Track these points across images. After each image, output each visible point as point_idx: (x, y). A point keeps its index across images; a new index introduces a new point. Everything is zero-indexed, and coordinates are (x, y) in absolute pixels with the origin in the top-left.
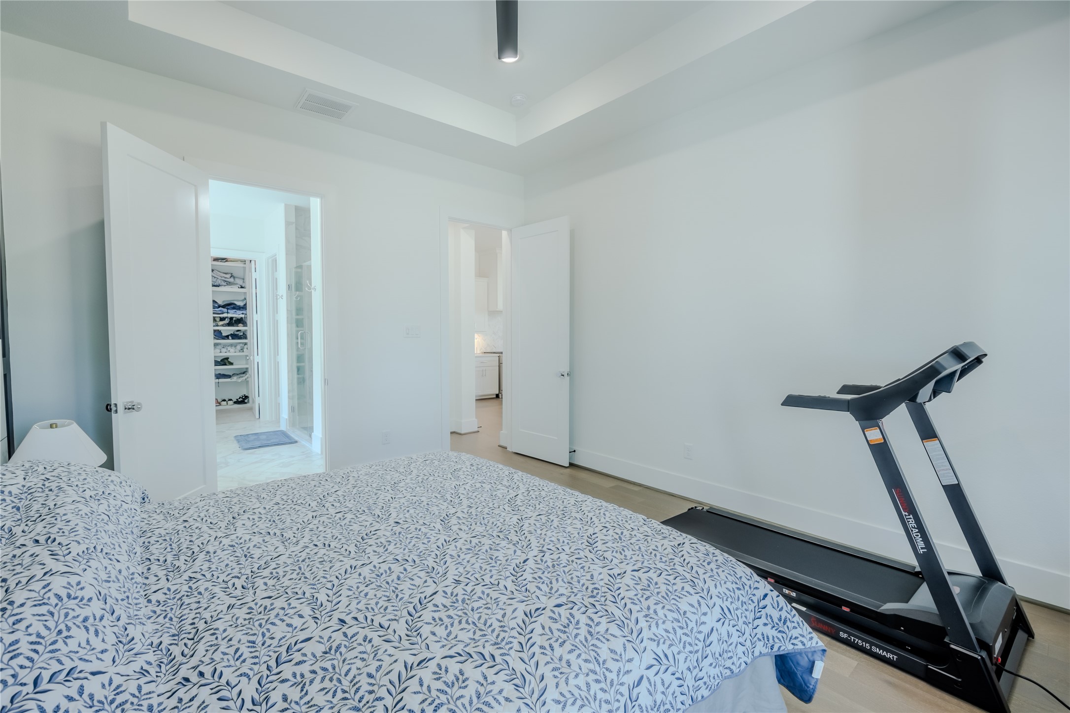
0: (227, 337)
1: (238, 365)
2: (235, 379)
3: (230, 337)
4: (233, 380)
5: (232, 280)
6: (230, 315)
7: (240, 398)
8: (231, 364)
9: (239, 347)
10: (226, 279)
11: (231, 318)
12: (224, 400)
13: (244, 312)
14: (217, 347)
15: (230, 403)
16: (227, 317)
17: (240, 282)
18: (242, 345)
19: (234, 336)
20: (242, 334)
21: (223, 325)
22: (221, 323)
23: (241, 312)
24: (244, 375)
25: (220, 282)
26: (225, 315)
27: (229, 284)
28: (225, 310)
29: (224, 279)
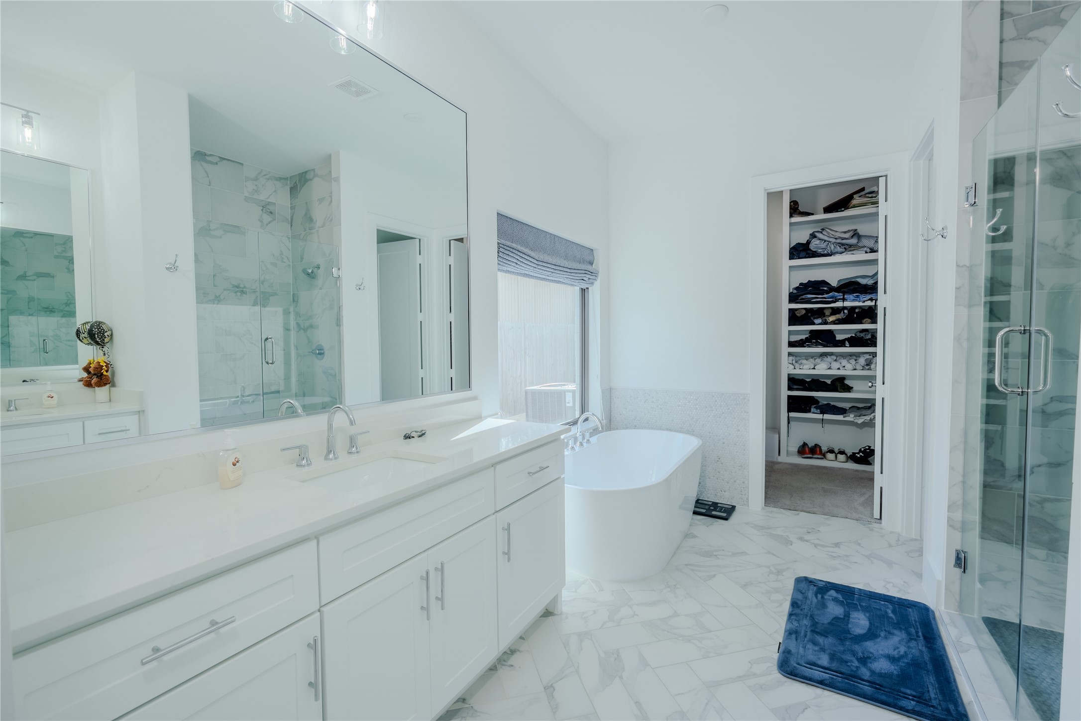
0: (841, 343)
1: (859, 392)
2: (851, 417)
3: (847, 344)
4: (847, 419)
5: (854, 241)
6: (847, 304)
7: (860, 451)
8: (849, 389)
9: (862, 361)
10: (844, 241)
11: (852, 309)
12: (831, 451)
13: (873, 296)
14: (825, 359)
15: (841, 457)
16: (844, 308)
17: (869, 243)
18: (867, 357)
19: (855, 341)
20: (869, 336)
21: (834, 323)
22: (832, 319)
23: (869, 297)
24: (869, 411)
25: (832, 247)
26: (839, 304)
27: (848, 248)
28: (840, 296)
29: (838, 241)
